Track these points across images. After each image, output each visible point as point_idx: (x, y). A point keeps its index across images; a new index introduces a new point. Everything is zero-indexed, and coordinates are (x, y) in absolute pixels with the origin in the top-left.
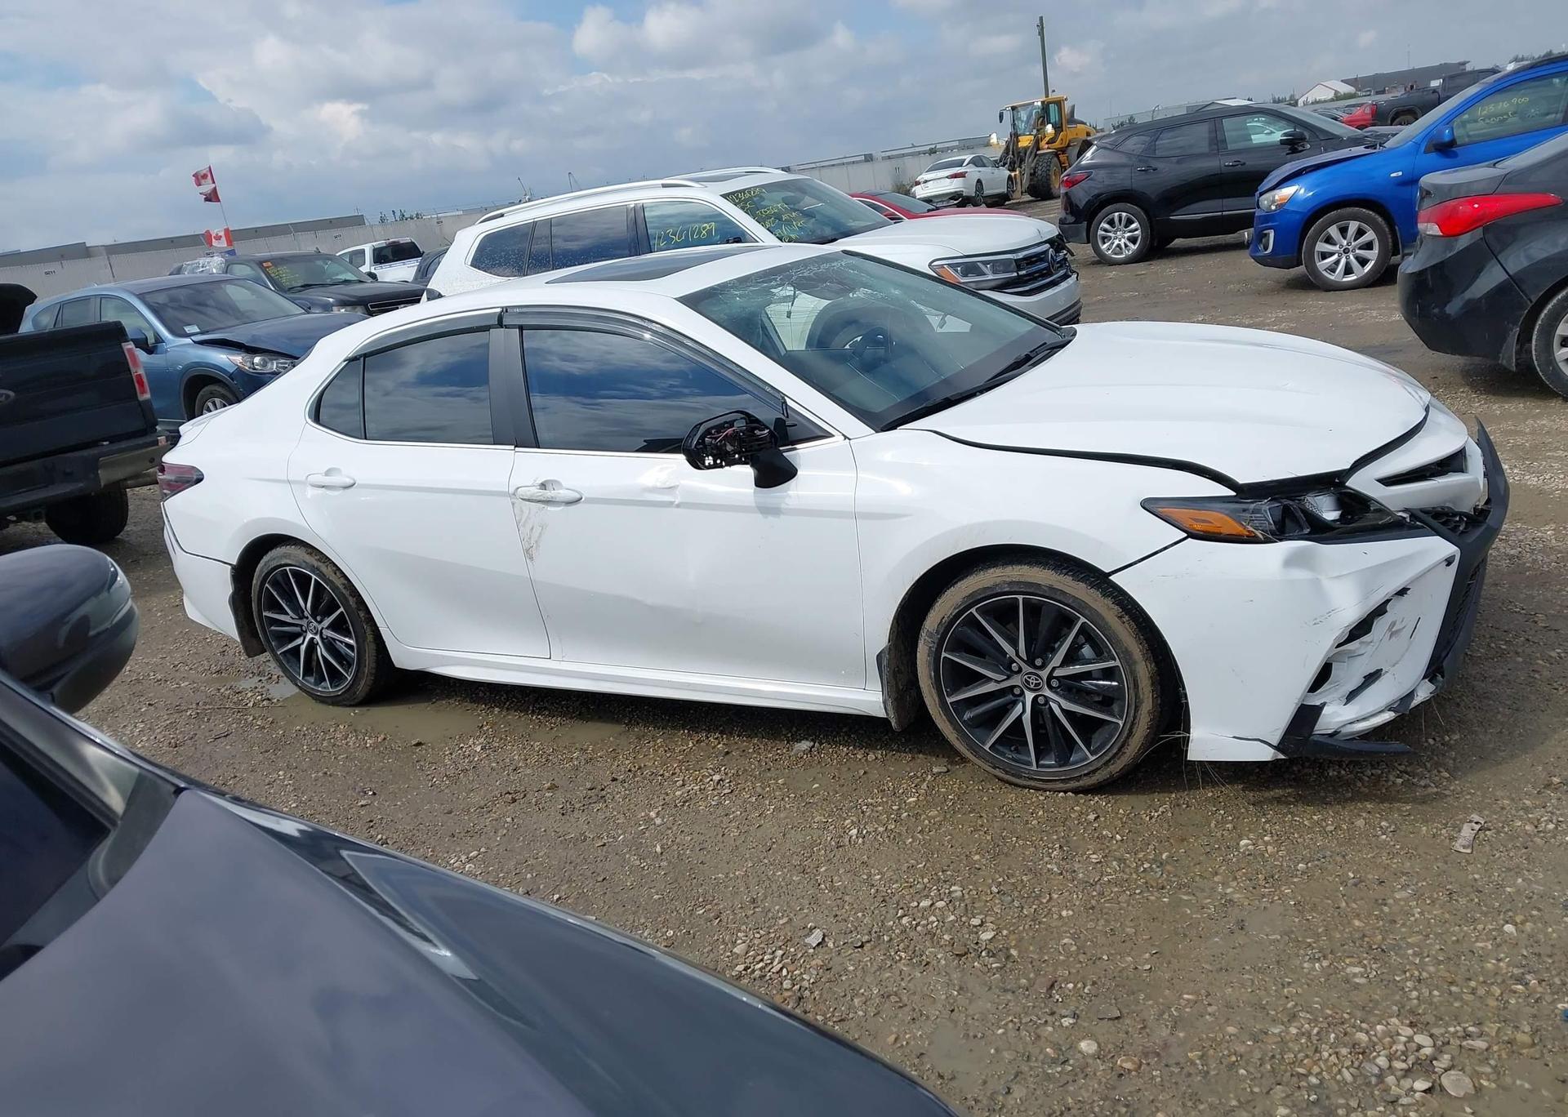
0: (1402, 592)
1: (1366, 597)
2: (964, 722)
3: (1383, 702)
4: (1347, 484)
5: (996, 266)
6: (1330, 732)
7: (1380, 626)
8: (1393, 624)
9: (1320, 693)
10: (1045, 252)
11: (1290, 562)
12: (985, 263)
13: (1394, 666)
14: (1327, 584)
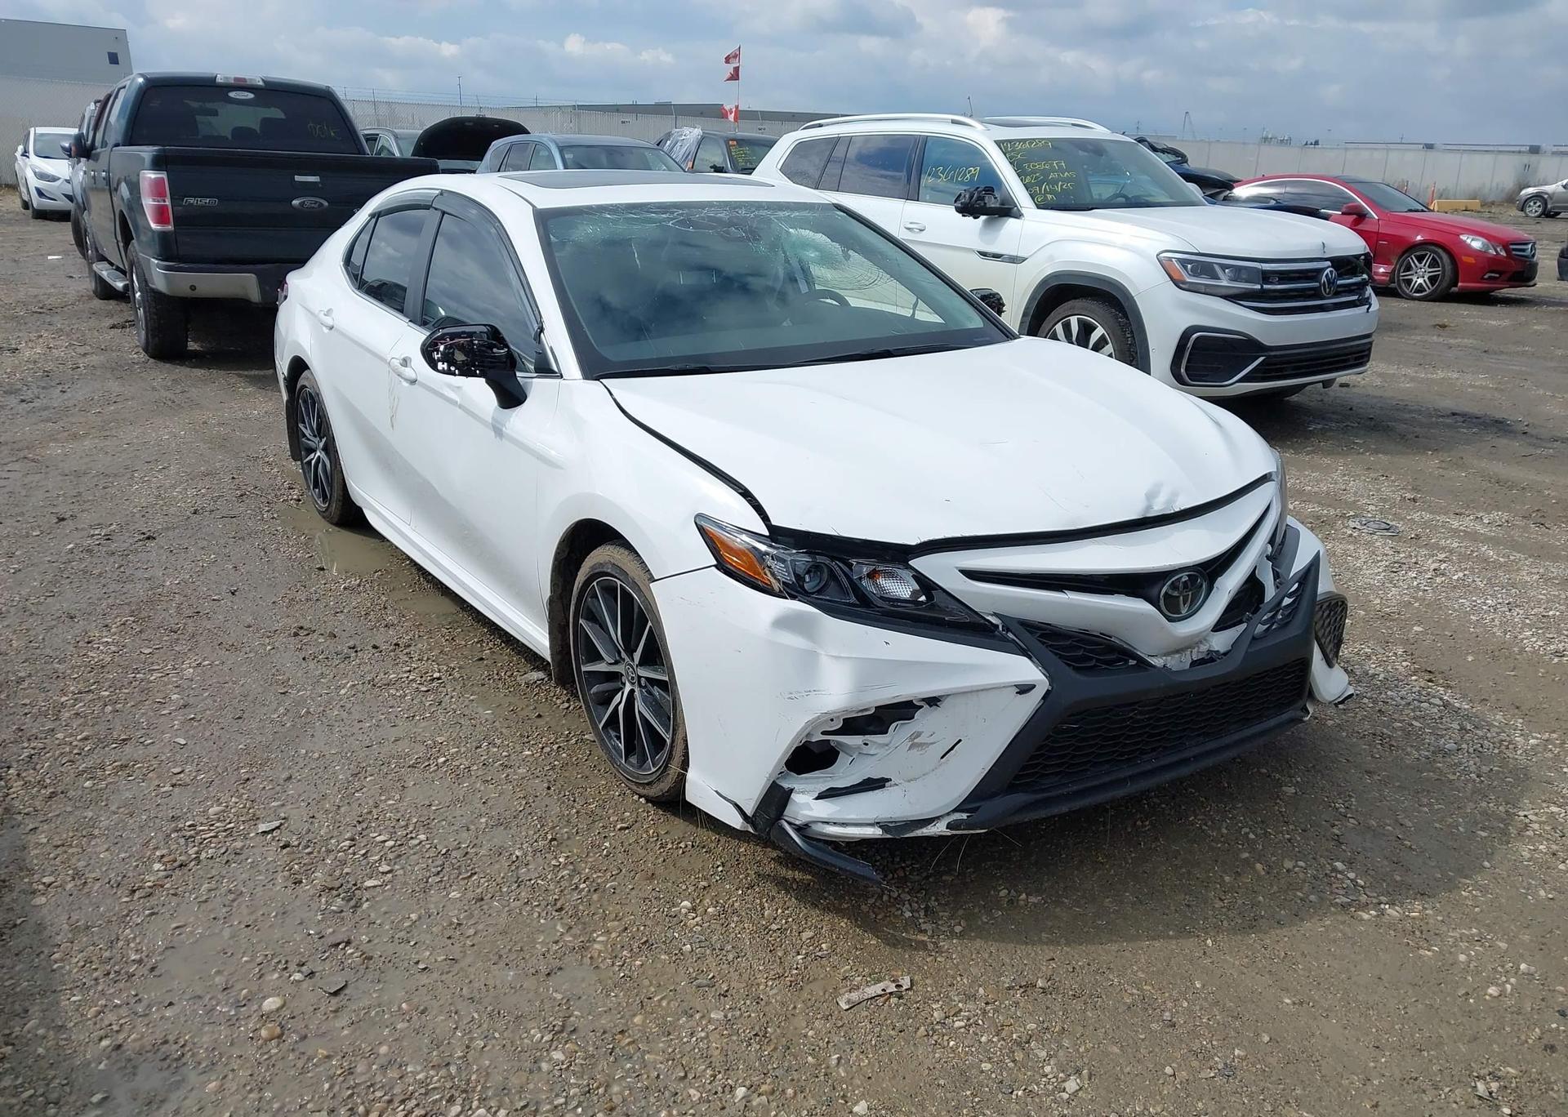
0: (933, 701)
1: (861, 688)
2: (590, 695)
3: (872, 816)
4: (911, 563)
5: (1238, 273)
6: (797, 823)
7: (899, 733)
8: (919, 735)
9: (806, 778)
10: (1320, 271)
11: (783, 623)
12: (1224, 267)
13: (909, 781)
14: (825, 662)
